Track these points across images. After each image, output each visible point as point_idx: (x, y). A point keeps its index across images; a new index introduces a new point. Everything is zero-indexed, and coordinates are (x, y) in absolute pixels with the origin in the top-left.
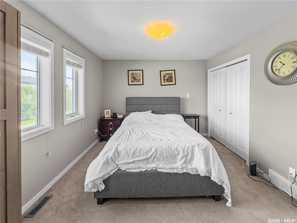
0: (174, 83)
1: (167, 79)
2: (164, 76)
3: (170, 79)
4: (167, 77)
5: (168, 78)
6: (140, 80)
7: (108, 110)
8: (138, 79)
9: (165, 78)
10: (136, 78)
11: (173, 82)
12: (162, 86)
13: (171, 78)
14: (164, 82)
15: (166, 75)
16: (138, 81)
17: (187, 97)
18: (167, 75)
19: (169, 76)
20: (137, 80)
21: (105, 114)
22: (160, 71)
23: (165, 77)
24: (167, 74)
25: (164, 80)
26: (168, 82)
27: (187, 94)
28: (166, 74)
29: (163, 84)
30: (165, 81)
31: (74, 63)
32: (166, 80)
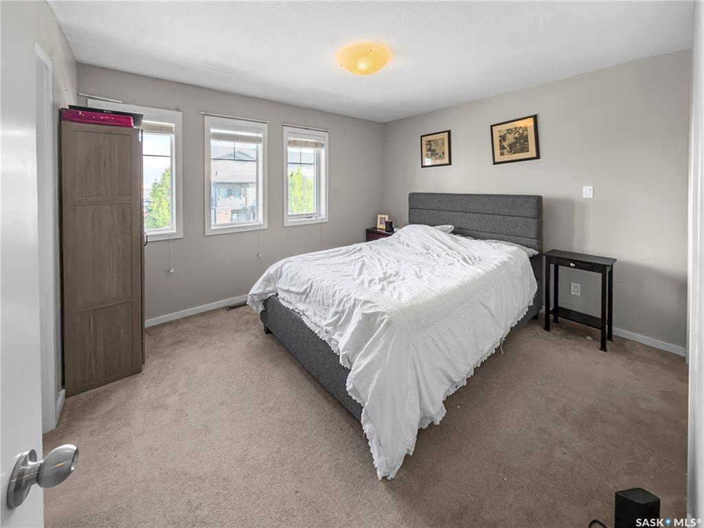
0: (532, 153)
1: (510, 146)
2: (503, 138)
3: (520, 144)
4: (510, 138)
5: (514, 140)
6: (443, 153)
7: (383, 216)
8: (440, 153)
9: (505, 144)
10: (435, 151)
11: (528, 151)
12: (495, 165)
13: (522, 141)
14: (502, 154)
15: (508, 135)
16: (440, 156)
17: (584, 196)
18: (510, 133)
19: (517, 135)
20: (437, 154)
21: (378, 223)
22: (492, 126)
23: (505, 140)
24: (510, 131)
25: (502, 148)
26: (515, 153)
27: (585, 188)
28: (507, 130)
29: (499, 158)
30: (505, 151)
31: (306, 142)
32: (508, 149)
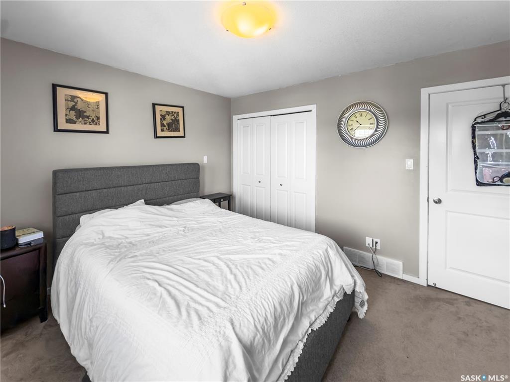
0: (181, 133)
1: (168, 124)
2: (163, 117)
3: (174, 125)
4: (169, 119)
5: (171, 121)
6: (98, 118)
8: (93, 116)
10: (85, 112)
11: (179, 131)
12: (157, 139)
13: (176, 123)
14: (162, 130)
16: (93, 121)
17: (204, 162)
18: (168, 115)
19: (173, 117)
20: (88, 117)
24: (168, 113)
25: (162, 125)
26: (171, 131)
27: (205, 157)
29: (159, 134)
30: (165, 128)
32: (167, 127)
